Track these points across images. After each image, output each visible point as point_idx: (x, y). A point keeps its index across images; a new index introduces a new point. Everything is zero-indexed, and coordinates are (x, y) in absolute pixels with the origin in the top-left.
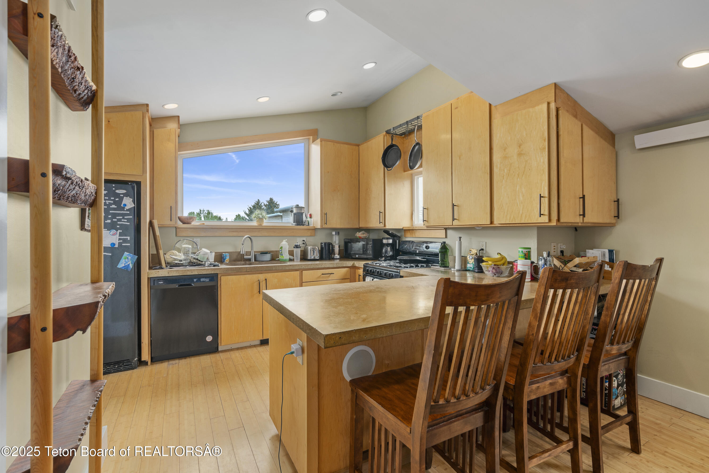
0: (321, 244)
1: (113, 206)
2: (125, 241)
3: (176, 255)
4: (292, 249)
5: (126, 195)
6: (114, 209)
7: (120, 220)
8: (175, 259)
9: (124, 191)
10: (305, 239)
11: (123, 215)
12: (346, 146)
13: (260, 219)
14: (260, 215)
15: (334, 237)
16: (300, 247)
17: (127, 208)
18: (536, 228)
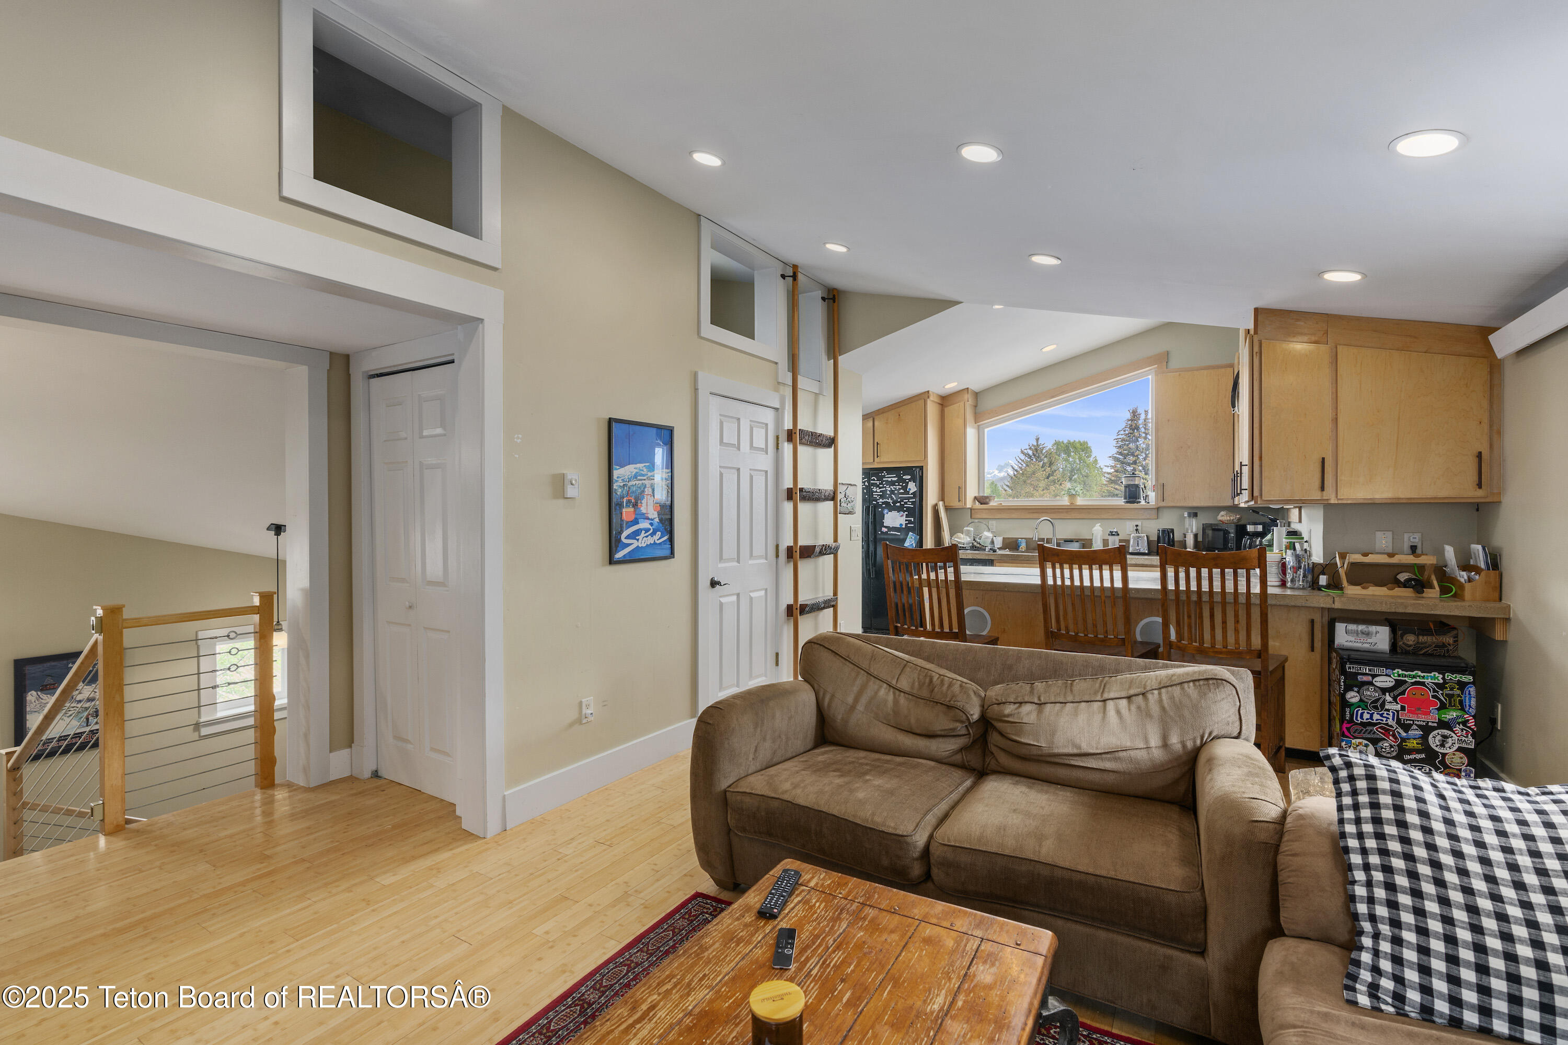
0: (1159, 530)
1: (902, 491)
2: (910, 522)
3: (960, 538)
4: (1107, 537)
5: (910, 480)
6: (902, 493)
7: (906, 503)
8: (959, 543)
9: (909, 477)
10: (1139, 523)
11: (909, 498)
12: (1205, 372)
13: (1072, 496)
14: (1072, 491)
15: (1187, 520)
16: (1118, 535)
17: (911, 492)
18: (1322, 506)
